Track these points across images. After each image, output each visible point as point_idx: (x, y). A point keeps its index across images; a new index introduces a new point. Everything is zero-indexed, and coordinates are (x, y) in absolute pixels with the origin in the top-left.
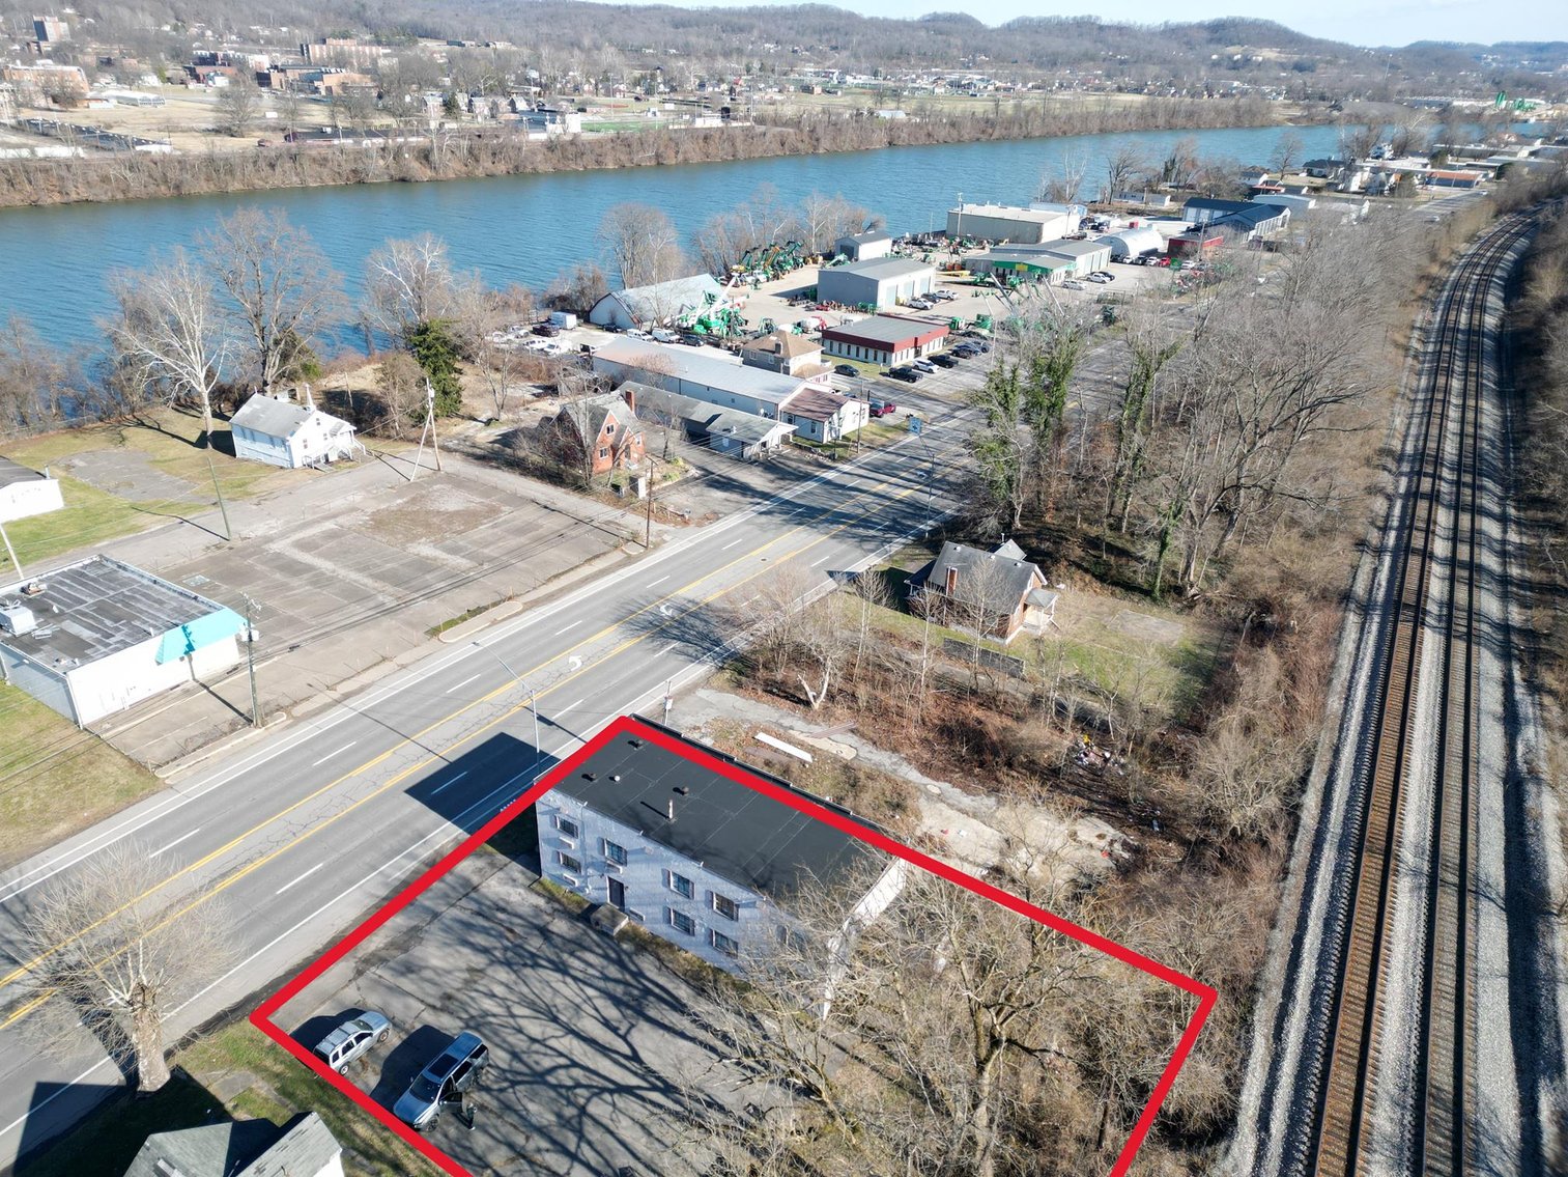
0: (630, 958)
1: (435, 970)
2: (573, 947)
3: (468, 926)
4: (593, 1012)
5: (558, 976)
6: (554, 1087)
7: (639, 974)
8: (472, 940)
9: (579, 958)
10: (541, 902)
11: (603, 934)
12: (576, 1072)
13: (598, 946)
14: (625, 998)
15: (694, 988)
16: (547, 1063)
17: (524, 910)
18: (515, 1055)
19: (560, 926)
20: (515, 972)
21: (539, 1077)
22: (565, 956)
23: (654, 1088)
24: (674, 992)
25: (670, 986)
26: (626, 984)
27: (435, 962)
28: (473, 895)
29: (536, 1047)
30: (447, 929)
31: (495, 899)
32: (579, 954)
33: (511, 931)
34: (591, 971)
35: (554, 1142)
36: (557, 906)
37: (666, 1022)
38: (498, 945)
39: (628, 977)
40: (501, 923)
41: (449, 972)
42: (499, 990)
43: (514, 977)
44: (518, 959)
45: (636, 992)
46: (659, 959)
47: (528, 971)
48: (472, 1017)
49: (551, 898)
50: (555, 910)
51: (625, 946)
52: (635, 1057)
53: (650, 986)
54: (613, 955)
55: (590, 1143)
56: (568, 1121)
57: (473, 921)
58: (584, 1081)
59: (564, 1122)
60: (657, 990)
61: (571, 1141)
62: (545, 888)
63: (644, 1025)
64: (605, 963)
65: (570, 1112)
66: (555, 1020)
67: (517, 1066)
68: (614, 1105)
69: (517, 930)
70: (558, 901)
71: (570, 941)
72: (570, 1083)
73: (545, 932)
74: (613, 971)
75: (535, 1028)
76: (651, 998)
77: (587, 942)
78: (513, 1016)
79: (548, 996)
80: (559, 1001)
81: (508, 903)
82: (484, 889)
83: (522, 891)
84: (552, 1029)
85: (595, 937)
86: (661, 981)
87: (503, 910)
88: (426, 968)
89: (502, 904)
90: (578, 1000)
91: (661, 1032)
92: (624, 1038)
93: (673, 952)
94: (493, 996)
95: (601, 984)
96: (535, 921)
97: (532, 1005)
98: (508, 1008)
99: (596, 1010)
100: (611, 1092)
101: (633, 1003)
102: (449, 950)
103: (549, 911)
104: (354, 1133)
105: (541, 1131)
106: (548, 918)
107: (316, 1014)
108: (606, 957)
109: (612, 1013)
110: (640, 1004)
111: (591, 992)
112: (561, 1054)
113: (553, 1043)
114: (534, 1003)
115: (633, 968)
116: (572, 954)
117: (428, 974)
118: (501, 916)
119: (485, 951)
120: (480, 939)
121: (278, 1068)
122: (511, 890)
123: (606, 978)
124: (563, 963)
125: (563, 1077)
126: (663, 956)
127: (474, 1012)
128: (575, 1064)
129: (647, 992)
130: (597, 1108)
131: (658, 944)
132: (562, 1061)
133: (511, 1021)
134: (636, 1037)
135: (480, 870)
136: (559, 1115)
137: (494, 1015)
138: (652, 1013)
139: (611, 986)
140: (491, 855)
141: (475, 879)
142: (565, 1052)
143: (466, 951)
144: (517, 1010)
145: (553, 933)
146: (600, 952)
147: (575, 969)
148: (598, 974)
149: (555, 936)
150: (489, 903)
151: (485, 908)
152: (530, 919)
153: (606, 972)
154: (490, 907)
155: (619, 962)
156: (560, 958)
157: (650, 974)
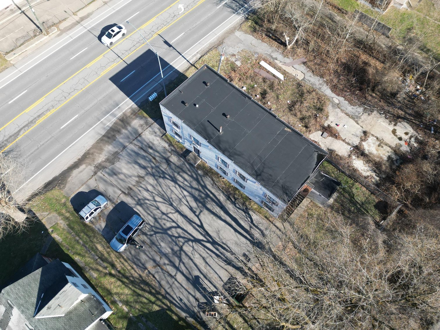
0: (201, 178)
1: (125, 175)
2: (179, 170)
3: (137, 154)
4: (186, 203)
5: (173, 184)
6: (170, 236)
7: (204, 187)
8: (139, 161)
9: (181, 176)
10: (166, 145)
11: (191, 165)
12: (179, 230)
13: (189, 170)
14: (199, 198)
15: (226, 196)
16: (168, 225)
17: (159, 149)
18: (156, 219)
19: (174, 159)
20: (156, 180)
21: (165, 231)
22: (176, 174)
23: (208, 242)
24: (218, 197)
25: (216, 194)
26: (200, 191)
27: (124, 171)
28: (139, 138)
29: (164, 217)
30: (129, 155)
31: (148, 141)
32: (181, 174)
33: (155, 159)
34: (186, 183)
35: (170, 261)
36: (173, 148)
37: (214, 211)
38: (149, 165)
39: (200, 188)
40: (150, 154)
41: (130, 177)
42: (150, 188)
43: (156, 182)
44: (157, 174)
45: (203, 195)
46: (213, 180)
47: (161, 180)
48: (139, 200)
49: (170, 144)
50: (172, 150)
51: (200, 172)
52: (202, 226)
53: (209, 193)
54: (195, 176)
55: (183, 263)
56: (176, 252)
57: (139, 152)
58: (182, 235)
59: (174, 253)
60: (211, 195)
61: (177, 261)
62: (168, 139)
63: (206, 212)
64: (192, 179)
65: (176, 248)
66: (171, 205)
67: (157, 225)
68: (193, 247)
69: (157, 158)
70: (173, 146)
71: (178, 167)
72: (177, 235)
73: (168, 161)
74: (195, 184)
75: (164, 208)
76: (209, 199)
77: (185, 169)
78: (155, 201)
79: (169, 193)
80: (173, 196)
81: (153, 144)
82: (143, 136)
83: (158, 138)
84: (170, 209)
85: (188, 166)
86: (213, 191)
87: (151, 148)
88: (122, 173)
89: (151, 145)
90: (180, 197)
91: (212, 216)
92: (198, 216)
93: (218, 177)
94: (147, 190)
95: (190, 189)
96: (164, 155)
97: (162, 197)
98: (154, 197)
99: (188, 202)
100: (192, 241)
101: (202, 200)
102: (130, 166)
103: (170, 150)
104: (97, 249)
105: (166, 255)
106: (169, 154)
107: (80, 190)
108: (192, 176)
109: (194, 204)
110: (204, 201)
111: (186, 193)
112: (174, 221)
113: (170, 215)
114: (163, 195)
115: (203, 184)
116: (178, 174)
117: (122, 176)
118: (151, 151)
119: (144, 168)
120: (142, 162)
121: (68, 215)
122: (155, 138)
123: (192, 187)
124: (175, 177)
125: (174, 232)
126: (214, 179)
127: (140, 197)
128: (179, 227)
129: (207, 196)
130: (187, 248)
131: (212, 173)
132: (174, 224)
133: (154, 203)
134: (202, 217)
135: (142, 126)
136: (172, 249)
137: (148, 200)
138: (209, 206)
139: (193, 191)
140: (146, 118)
141: (140, 130)
142: (175, 220)
143: (137, 167)
144: (158, 199)
145: (171, 162)
146: (190, 174)
147: (180, 181)
148: (188, 185)
149: (172, 164)
150: (145, 143)
151: (144, 146)
152: (162, 154)
153: (192, 184)
154: (146, 146)
155: (197, 180)
156: (174, 175)
157: (209, 187)
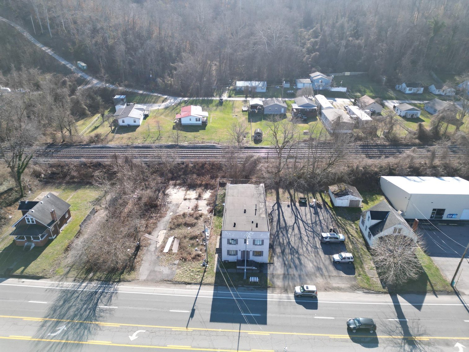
1: (313, 263)
3: (296, 267)
4: (293, 233)
5: (291, 242)
6: (313, 229)
8: (299, 263)
11: (273, 242)
12: (307, 228)
14: (285, 230)
15: (272, 223)
16: (310, 233)
17: (281, 259)
18: (314, 238)
19: (278, 250)
20: (298, 250)
21: (314, 232)
23: (298, 218)
24: (276, 225)
27: (311, 265)
28: (286, 273)
29: (309, 236)
30: (301, 270)
31: (283, 267)
34: (284, 238)
35: (321, 224)
36: (273, 255)
37: (284, 223)
38: (295, 257)
39: (280, 232)
41: (310, 260)
42: (305, 249)
44: (295, 251)
45: (282, 229)
47: (295, 248)
49: (272, 257)
50: (275, 254)
51: (272, 237)
52: (295, 222)
53: (278, 228)
54: (277, 237)
55: (316, 220)
56: (316, 224)
57: (294, 267)
58: (307, 226)
59: (316, 225)
61: (318, 222)
62: (271, 259)
63: (288, 225)
64: (280, 238)
65: (314, 225)
66: (301, 237)
67: (315, 236)
68: (307, 221)
69: (287, 257)
71: (280, 247)
72: (310, 228)
73: (283, 252)
75: (306, 239)
76: (281, 227)
77: (278, 243)
78: (307, 243)
79: (297, 241)
80: (296, 239)
82: (283, 272)
83: (276, 264)
84: (303, 236)
85: (275, 243)
86: (275, 228)
87: (285, 264)
88: (314, 265)
89: (283, 265)
90: (293, 236)
91: (286, 222)
92: (293, 226)
94: (307, 249)
95: (286, 235)
96: (282, 255)
97: (302, 241)
98: (307, 245)
100: (305, 222)
102: (306, 265)
105: (321, 226)
106: (278, 254)
107: (345, 275)
108: (278, 238)
109: (290, 230)
110: (284, 228)
111: (289, 236)
112: (306, 232)
113: (305, 234)
115: (277, 233)
116: (284, 244)
118: (287, 262)
119: (299, 258)
120: (297, 262)
121: (360, 269)
122: (277, 266)
123: (284, 235)
125: (310, 229)
127: (314, 250)
130: (309, 222)
133: (308, 243)
134: (292, 224)
136: (316, 226)
137: (310, 246)
138: (284, 225)
139: (285, 233)
140: (270, 279)
141: (281, 277)
143: (302, 262)
144: (305, 243)
145: (281, 250)
146: (278, 240)
147: (286, 241)
148: (284, 237)
149: (282, 249)
150: (286, 268)
151: (288, 268)
152: (282, 257)
153: (282, 236)
154: (287, 267)
155: (278, 235)
156: (286, 245)
157: (276, 230)
